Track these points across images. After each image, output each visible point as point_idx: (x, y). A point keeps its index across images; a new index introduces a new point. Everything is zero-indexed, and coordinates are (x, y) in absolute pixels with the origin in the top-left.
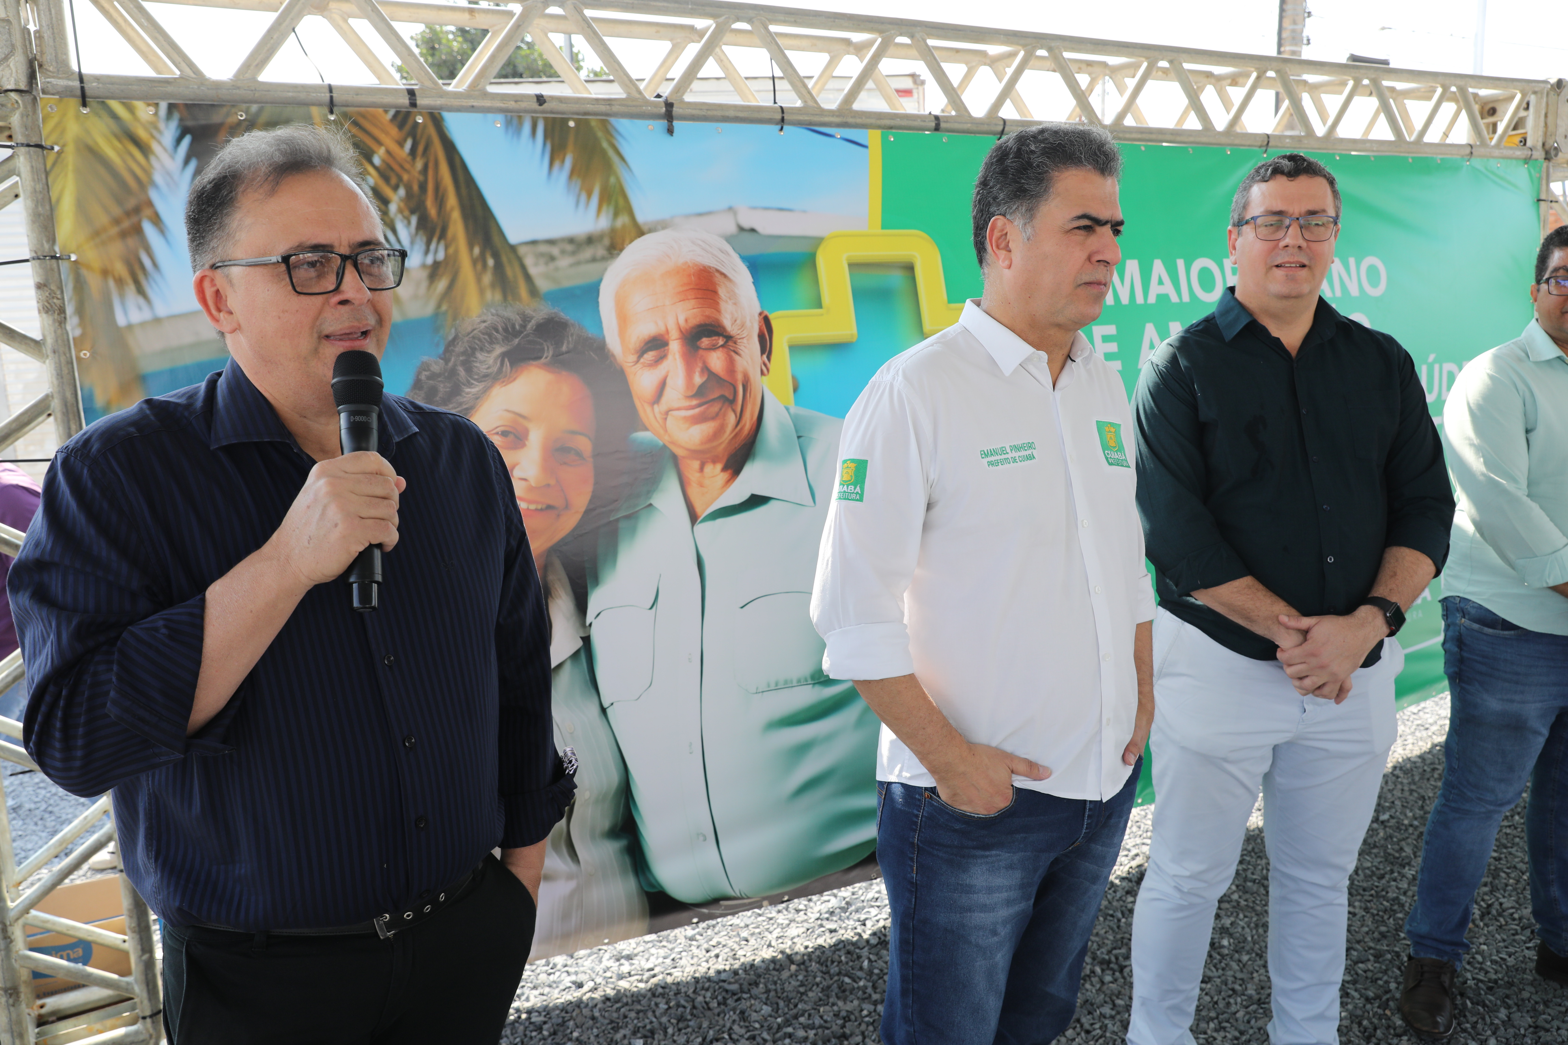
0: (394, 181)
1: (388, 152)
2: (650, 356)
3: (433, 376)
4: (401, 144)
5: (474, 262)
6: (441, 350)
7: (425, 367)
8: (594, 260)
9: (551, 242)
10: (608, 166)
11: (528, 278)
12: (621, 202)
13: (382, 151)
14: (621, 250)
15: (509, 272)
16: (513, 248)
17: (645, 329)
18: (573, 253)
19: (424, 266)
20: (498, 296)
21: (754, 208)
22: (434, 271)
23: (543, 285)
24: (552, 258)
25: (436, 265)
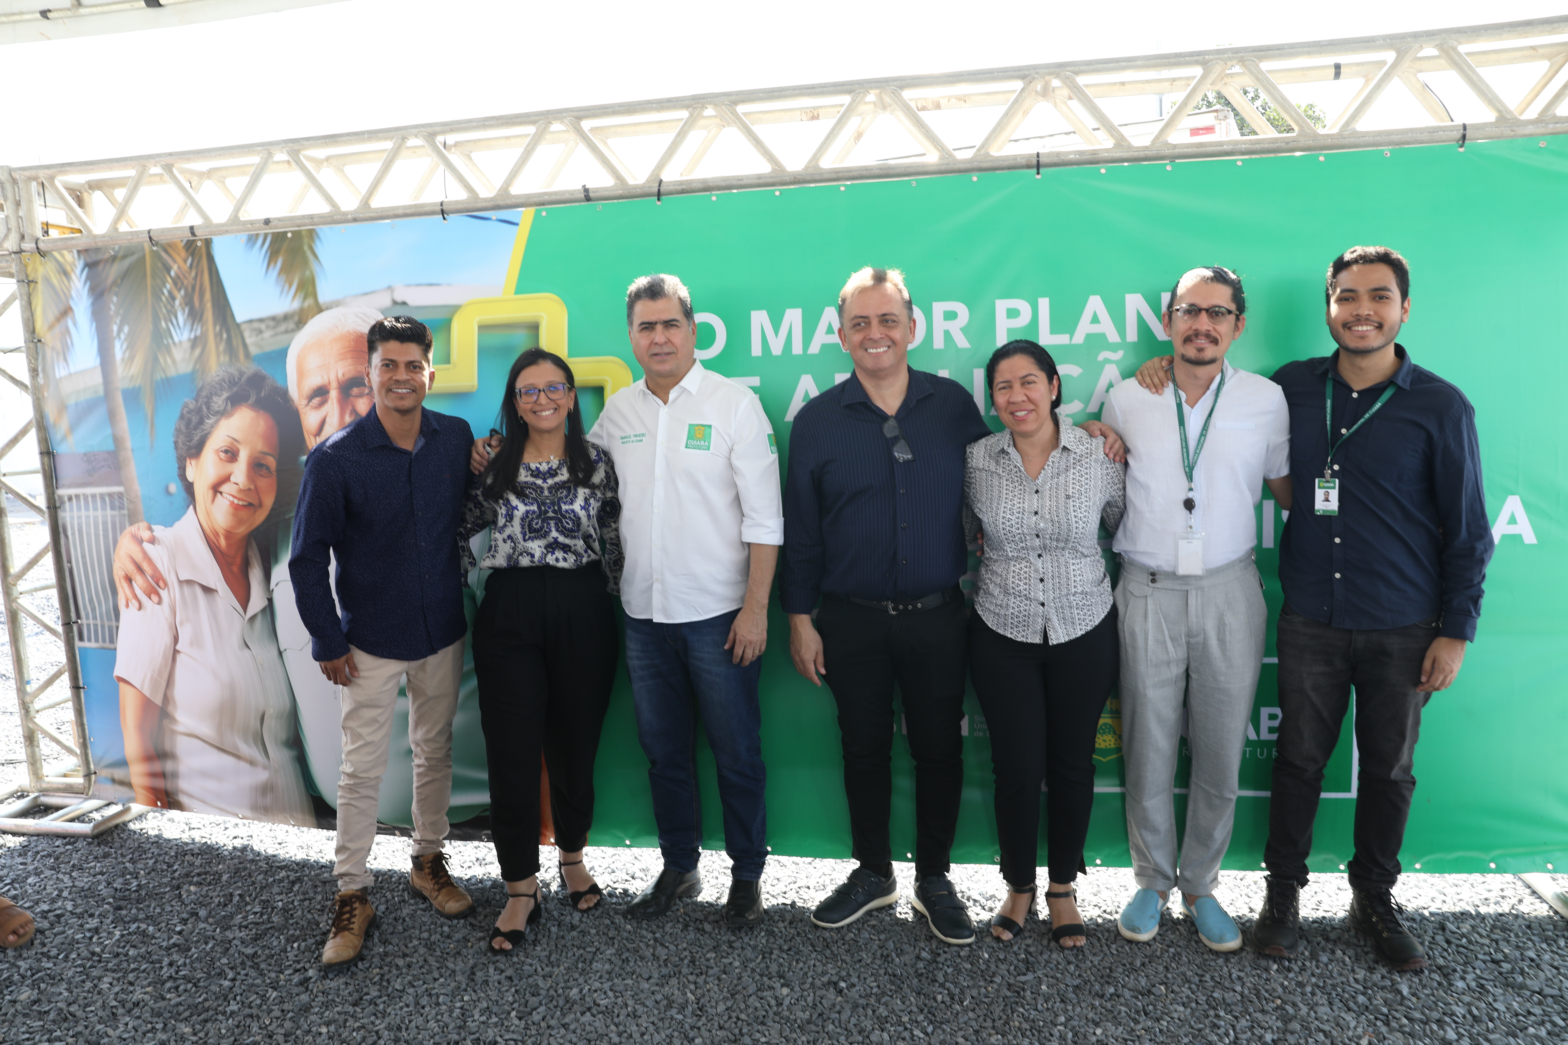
0: (179, 285)
1: (179, 267)
2: (316, 401)
3: (190, 412)
4: (185, 261)
5: (216, 336)
6: (194, 395)
7: (186, 405)
8: (286, 332)
9: (261, 320)
10: (305, 263)
11: (245, 346)
12: (310, 289)
13: (175, 267)
14: (305, 324)
15: (234, 342)
16: (238, 326)
17: (314, 381)
18: (274, 327)
19: (189, 339)
20: (227, 359)
21: (409, 286)
22: (195, 342)
23: (254, 350)
24: (260, 332)
25: (196, 338)
